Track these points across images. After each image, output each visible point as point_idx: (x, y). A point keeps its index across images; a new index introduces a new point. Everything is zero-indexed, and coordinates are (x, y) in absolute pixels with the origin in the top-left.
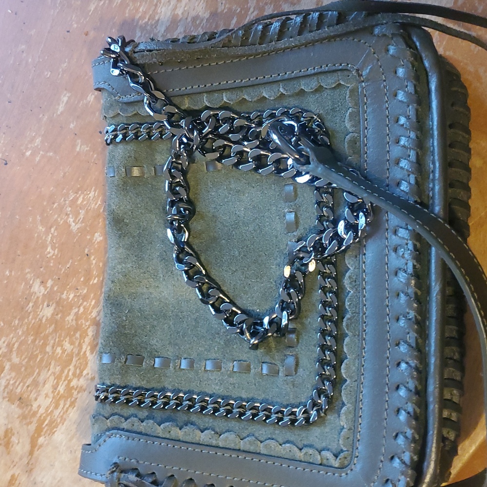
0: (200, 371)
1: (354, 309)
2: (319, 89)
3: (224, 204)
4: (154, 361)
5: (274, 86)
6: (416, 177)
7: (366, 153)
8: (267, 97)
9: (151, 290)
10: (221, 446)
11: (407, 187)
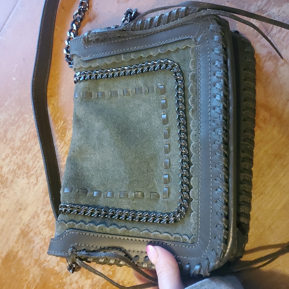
0: (117, 198)
1: (195, 163)
2: (177, 50)
3: (132, 112)
4: (94, 193)
5: (156, 49)
6: (223, 92)
7: (200, 81)
8: (152, 55)
9: (92, 156)
10: (130, 235)
11: (219, 98)
